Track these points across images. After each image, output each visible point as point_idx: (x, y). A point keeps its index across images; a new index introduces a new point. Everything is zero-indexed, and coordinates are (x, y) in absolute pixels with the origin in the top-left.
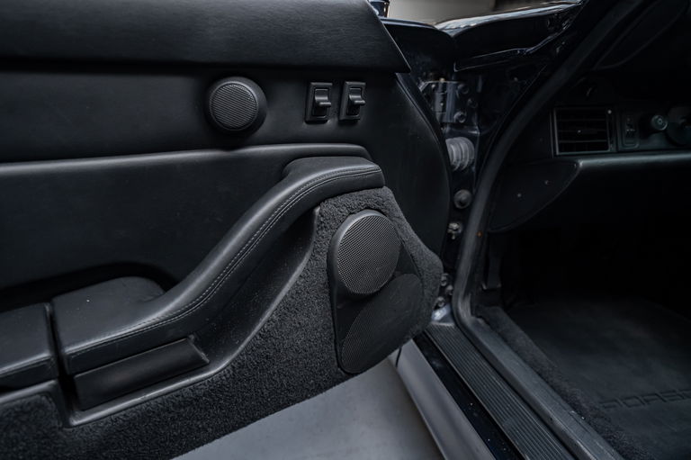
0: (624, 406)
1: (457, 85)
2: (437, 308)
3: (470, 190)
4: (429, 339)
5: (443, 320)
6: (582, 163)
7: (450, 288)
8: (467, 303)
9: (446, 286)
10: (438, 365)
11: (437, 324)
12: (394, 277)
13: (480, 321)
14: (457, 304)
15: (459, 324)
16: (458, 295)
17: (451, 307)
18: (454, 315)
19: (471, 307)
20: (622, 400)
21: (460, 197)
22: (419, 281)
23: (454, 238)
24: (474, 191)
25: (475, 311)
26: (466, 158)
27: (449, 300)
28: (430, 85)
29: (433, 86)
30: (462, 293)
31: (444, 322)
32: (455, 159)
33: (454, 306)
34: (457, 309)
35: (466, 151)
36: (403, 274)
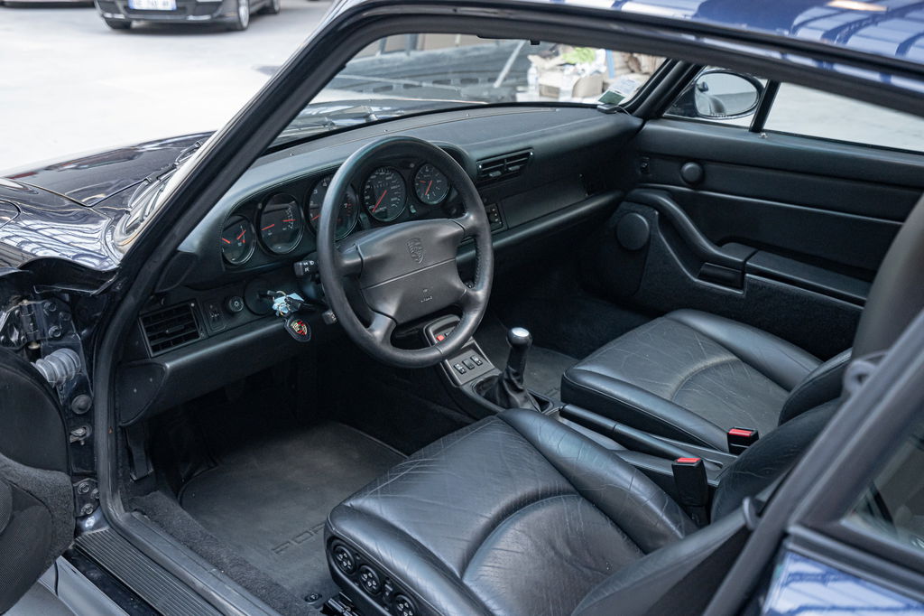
0: (296, 544)
1: (44, 304)
2: (86, 516)
3: (88, 393)
4: (83, 551)
5: (97, 526)
6: (168, 366)
7: (95, 491)
8: (118, 501)
9: (90, 491)
10: (95, 575)
11: (91, 533)
12: (12, 517)
13: (136, 515)
14: (106, 505)
15: (114, 526)
16: (105, 496)
17: (102, 510)
18: (107, 519)
19: (124, 504)
20: (293, 539)
21: (77, 404)
22: (43, 509)
23: (83, 444)
24: (92, 394)
25: (128, 506)
26: (71, 370)
27: (97, 504)
28: (12, 312)
29: (17, 312)
30: (109, 493)
31: (99, 528)
32: (59, 375)
33: (104, 510)
34: (108, 512)
35: (69, 364)
36: (22, 511)
